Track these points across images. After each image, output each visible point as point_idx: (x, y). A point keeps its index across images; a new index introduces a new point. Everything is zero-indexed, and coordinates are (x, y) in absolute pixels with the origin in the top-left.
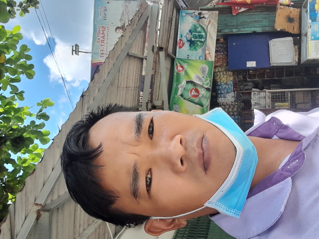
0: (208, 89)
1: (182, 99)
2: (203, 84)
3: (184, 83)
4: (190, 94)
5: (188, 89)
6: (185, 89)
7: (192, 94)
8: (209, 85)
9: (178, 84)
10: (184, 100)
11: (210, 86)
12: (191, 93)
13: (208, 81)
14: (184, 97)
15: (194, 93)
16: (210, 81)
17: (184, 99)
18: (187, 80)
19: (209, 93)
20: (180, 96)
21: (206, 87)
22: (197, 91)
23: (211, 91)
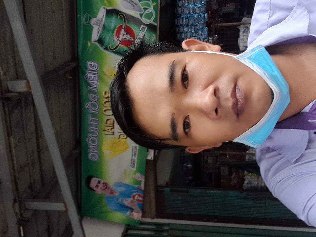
0: (151, 27)
1: (102, 49)
2: (141, 15)
3: (101, 14)
4: (116, 39)
5: (112, 27)
6: (104, 27)
7: (120, 39)
8: (153, 18)
9: (90, 18)
10: (105, 51)
11: (155, 20)
12: (118, 37)
13: (151, 10)
14: (106, 44)
15: (123, 35)
16: (155, 8)
17: (106, 49)
18: (108, 8)
19: (154, 35)
20: (96, 43)
21: (148, 22)
22: (129, 31)
23: (158, 31)
